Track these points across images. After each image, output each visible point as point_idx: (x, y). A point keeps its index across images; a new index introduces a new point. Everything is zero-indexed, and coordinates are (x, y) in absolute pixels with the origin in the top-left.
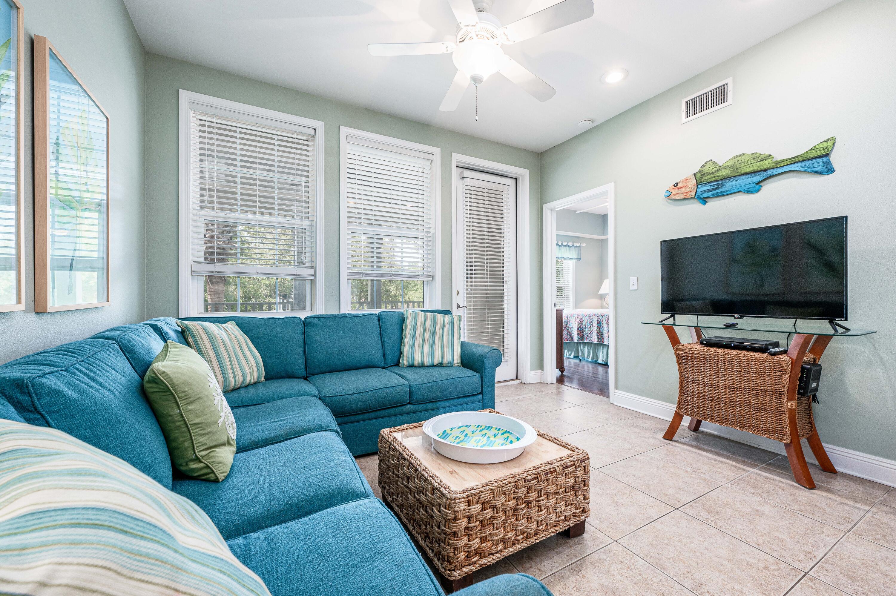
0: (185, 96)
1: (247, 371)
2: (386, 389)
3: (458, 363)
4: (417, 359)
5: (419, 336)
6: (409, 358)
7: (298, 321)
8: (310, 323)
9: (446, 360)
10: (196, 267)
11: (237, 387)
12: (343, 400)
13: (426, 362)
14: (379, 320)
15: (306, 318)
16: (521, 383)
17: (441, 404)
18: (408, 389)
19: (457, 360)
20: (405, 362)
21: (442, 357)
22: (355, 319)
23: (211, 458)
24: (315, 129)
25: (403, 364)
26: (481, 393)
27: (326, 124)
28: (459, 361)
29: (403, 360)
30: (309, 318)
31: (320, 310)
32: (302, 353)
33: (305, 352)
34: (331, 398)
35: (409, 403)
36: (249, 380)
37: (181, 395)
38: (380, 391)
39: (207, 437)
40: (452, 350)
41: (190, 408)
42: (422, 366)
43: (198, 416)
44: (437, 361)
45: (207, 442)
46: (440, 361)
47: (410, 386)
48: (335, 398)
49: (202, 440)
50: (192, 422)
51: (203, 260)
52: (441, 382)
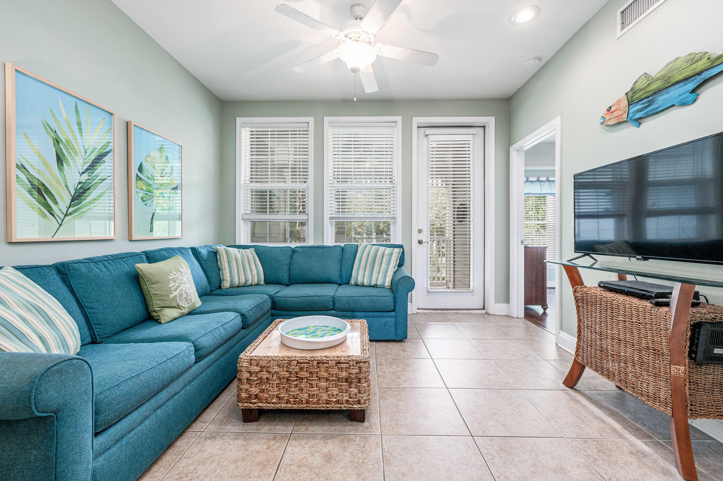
0: (239, 120)
1: (250, 277)
2: (315, 297)
3: (388, 286)
4: (360, 281)
5: (363, 263)
6: (354, 279)
7: (289, 249)
8: (296, 251)
9: (379, 283)
10: (245, 217)
11: (240, 285)
12: (286, 300)
13: (366, 283)
14: (343, 250)
15: (295, 248)
16: (486, 313)
17: (357, 314)
18: (331, 299)
19: (387, 283)
20: (352, 282)
21: (377, 280)
22: (325, 249)
23: (161, 312)
24: (308, 123)
25: (351, 283)
26: (394, 311)
27: (315, 118)
28: (389, 284)
29: (352, 280)
30: (297, 247)
31: (310, 242)
32: (288, 270)
33: (289, 268)
34: (279, 298)
35: (333, 309)
36: (249, 282)
37: (147, 279)
38: (310, 298)
39: (161, 301)
40: (385, 276)
41: (152, 286)
42: (363, 286)
43: (157, 291)
44: (373, 283)
45: (161, 304)
46: (375, 283)
47: (334, 297)
48: (281, 298)
49: (158, 302)
50: (153, 293)
51: (250, 212)
52: (357, 298)
